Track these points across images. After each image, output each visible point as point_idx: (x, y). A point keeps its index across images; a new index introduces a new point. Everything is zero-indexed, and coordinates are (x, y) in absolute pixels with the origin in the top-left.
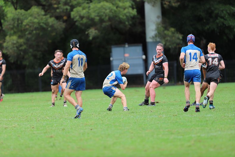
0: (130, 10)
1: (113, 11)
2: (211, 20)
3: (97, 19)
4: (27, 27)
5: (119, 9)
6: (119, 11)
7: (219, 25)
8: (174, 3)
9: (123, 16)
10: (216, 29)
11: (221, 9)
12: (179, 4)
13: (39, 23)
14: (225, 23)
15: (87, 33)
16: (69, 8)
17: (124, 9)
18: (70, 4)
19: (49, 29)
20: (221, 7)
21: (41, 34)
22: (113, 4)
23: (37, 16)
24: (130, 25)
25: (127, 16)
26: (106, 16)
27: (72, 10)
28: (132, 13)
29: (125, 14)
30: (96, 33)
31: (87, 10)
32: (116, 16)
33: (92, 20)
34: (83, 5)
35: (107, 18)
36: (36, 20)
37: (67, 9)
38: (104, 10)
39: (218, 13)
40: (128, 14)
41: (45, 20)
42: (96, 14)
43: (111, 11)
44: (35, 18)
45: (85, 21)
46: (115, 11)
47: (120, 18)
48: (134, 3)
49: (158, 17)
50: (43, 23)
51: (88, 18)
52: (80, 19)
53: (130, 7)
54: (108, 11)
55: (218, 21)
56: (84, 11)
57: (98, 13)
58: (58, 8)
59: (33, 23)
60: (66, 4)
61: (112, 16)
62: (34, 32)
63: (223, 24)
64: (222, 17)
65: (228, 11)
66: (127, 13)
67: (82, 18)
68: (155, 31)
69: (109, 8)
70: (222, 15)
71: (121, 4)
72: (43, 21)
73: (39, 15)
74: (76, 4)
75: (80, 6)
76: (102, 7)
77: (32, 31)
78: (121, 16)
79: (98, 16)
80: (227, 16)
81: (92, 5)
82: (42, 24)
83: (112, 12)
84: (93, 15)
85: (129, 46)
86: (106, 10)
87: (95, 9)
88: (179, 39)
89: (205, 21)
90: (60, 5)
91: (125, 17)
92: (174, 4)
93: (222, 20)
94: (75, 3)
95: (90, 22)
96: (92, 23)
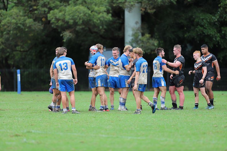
0: (105, 14)
1: (87, 15)
2: (192, 28)
3: (71, 22)
4: (6, 27)
5: (93, 13)
6: (94, 15)
7: (199, 33)
8: (150, 9)
9: (97, 20)
10: (195, 37)
11: (201, 18)
12: (154, 10)
13: (16, 24)
14: (204, 32)
15: (61, 35)
17: (99, 13)
18: (48, 6)
19: (27, 30)
20: (202, 16)
21: (19, 34)
22: (88, 8)
23: (15, 16)
24: (105, 29)
25: (101, 21)
26: (80, 19)
27: (49, 12)
28: (106, 18)
29: (99, 19)
30: (70, 36)
31: (63, 13)
32: (90, 20)
33: (67, 22)
34: (61, 8)
35: (81, 21)
36: (14, 21)
37: (45, 11)
38: (77, 14)
39: (198, 22)
40: (102, 19)
41: (23, 20)
42: (71, 18)
43: (85, 15)
44: (14, 18)
45: (60, 23)
46: (89, 15)
47: (94, 22)
48: (110, 8)
49: (137, 23)
50: (21, 24)
51: (63, 20)
52: (56, 22)
53: (105, 11)
54: (82, 14)
55: (197, 29)
56: (61, 14)
57: (73, 16)
58: (36, 10)
59: (10, 23)
60: (44, 5)
61: (86, 20)
64: (202, 26)
65: (208, 20)
66: (101, 17)
67: (58, 20)
68: (132, 36)
69: (84, 12)
70: (202, 24)
71: (96, 8)
72: (20, 22)
73: (17, 16)
74: (54, 7)
75: (58, 9)
76: (76, 10)
77: (10, 31)
80: (206, 25)
81: (68, 8)
82: (19, 25)
84: (67, 18)
85: (107, 50)
86: (80, 13)
87: (70, 12)
88: (154, 45)
89: (185, 28)
90: (38, 7)
91: (99, 21)
92: (149, 11)
93: (201, 28)
94: (52, 5)
95: (65, 25)
96: (67, 26)
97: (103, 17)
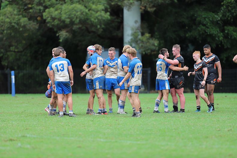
0: (103, 13)
1: (84, 13)
2: (194, 27)
3: (68, 21)
5: (91, 11)
6: (91, 13)
7: (201, 33)
8: (150, 8)
9: (95, 19)
10: (197, 37)
11: (203, 16)
12: (154, 9)
13: (10, 23)
15: (57, 35)
16: (42, 8)
17: (97, 12)
18: (44, 5)
19: (21, 29)
20: (204, 14)
21: (13, 34)
22: (86, 7)
23: (9, 15)
24: (103, 29)
25: (98, 19)
26: (77, 18)
27: (44, 11)
28: (104, 17)
29: (97, 17)
30: (66, 35)
31: (59, 11)
32: (87, 19)
33: (64, 21)
34: (57, 6)
35: (78, 20)
36: (7, 20)
37: (40, 10)
38: (74, 12)
39: (201, 21)
40: (100, 18)
41: (17, 19)
42: (67, 16)
43: (82, 14)
44: (8, 17)
45: (56, 22)
46: (87, 14)
47: (91, 21)
48: (108, 7)
49: (136, 22)
50: (15, 23)
51: (59, 19)
52: (51, 21)
53: (103, 10)
54: (79, 13)
55: (199, 28)
56: (56, 12)
57: (69, 15)
58: (31, 8)
59: (4, 22)
60: (39, 4)
61: (83, 18)
62: (5, 32)
63: (206, 32)
64: (204, 25)
65: (211, 19)
66: (99, 16)
67: (54, 19)
68: (131, 36)
69: (81, 10)
70: (205, 23)
71: (94, 7)
72: (15, 21)
73: (11, 15)
74: (49, 5)
75: (53, 7)
76: (73, 9)
77: (3, 31)
78: (92, 19)
79: (68, 18)
80: (209, 24)
81: (64, 7)
82: (13, 24)
83: (84, 15)
84: (64, 17)
85: (105, 51)
86: (77, 12)
87: (66, 11)
88: (154, 45)
89: (187, 28)
90: (33, 5)
92: (149, 9)
93: (204, 28)
94: (48, 3)
95: (62, 24)
96: (64, 26)
97: (101, 15)
